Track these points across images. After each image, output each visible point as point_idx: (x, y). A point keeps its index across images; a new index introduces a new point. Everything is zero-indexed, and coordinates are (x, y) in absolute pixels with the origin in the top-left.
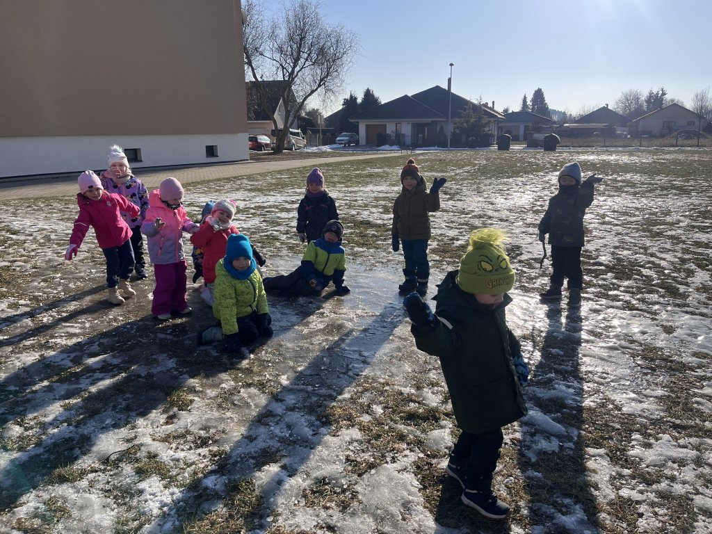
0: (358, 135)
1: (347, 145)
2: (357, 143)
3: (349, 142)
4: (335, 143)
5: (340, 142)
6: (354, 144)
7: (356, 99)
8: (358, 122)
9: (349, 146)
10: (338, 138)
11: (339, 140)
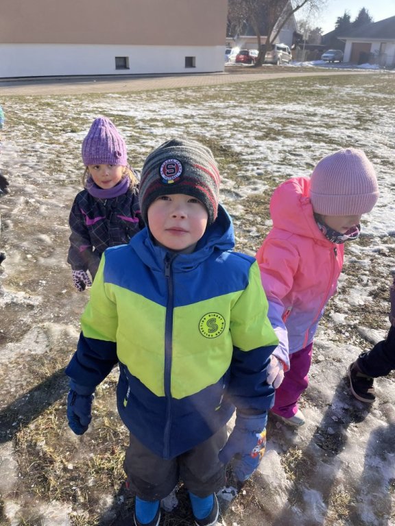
0: (344, 52)
1: (331, 62)
2: (341, 59)
3: (334, 59)
4: (320, 59)
5: (325, 58)
6: (337, 61)
7: (349, 17)
8: (345, 40)
9: (333, 62)
10: (324, 55)
11: (325, 57)
